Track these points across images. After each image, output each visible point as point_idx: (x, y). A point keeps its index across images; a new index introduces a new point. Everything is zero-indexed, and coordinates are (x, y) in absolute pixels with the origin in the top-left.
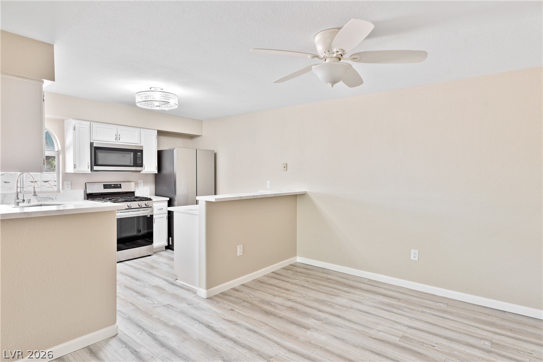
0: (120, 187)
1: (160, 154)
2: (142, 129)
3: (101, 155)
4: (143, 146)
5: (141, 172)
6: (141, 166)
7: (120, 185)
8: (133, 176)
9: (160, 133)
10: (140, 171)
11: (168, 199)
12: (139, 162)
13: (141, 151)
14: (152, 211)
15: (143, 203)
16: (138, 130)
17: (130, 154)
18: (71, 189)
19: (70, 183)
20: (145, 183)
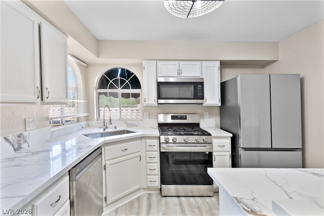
0: (186, 119)
1: (223, 86)
2: (203, 62)
3: (164, 89)
4: (203, 79)
5: (203, 105)
6: (202, 98)
7: (186, 116)
8: (197, 109)
9: (224, 65)
10: (202, 104)
11: (231, 135)
12: (200, 94)
13: (202, 84)
14: (212, 148)
15: (201, 138)
16: (198, 63)
17: (191, 87)
18: (149, 119)
19: (148, 113)
20: (211, 115)
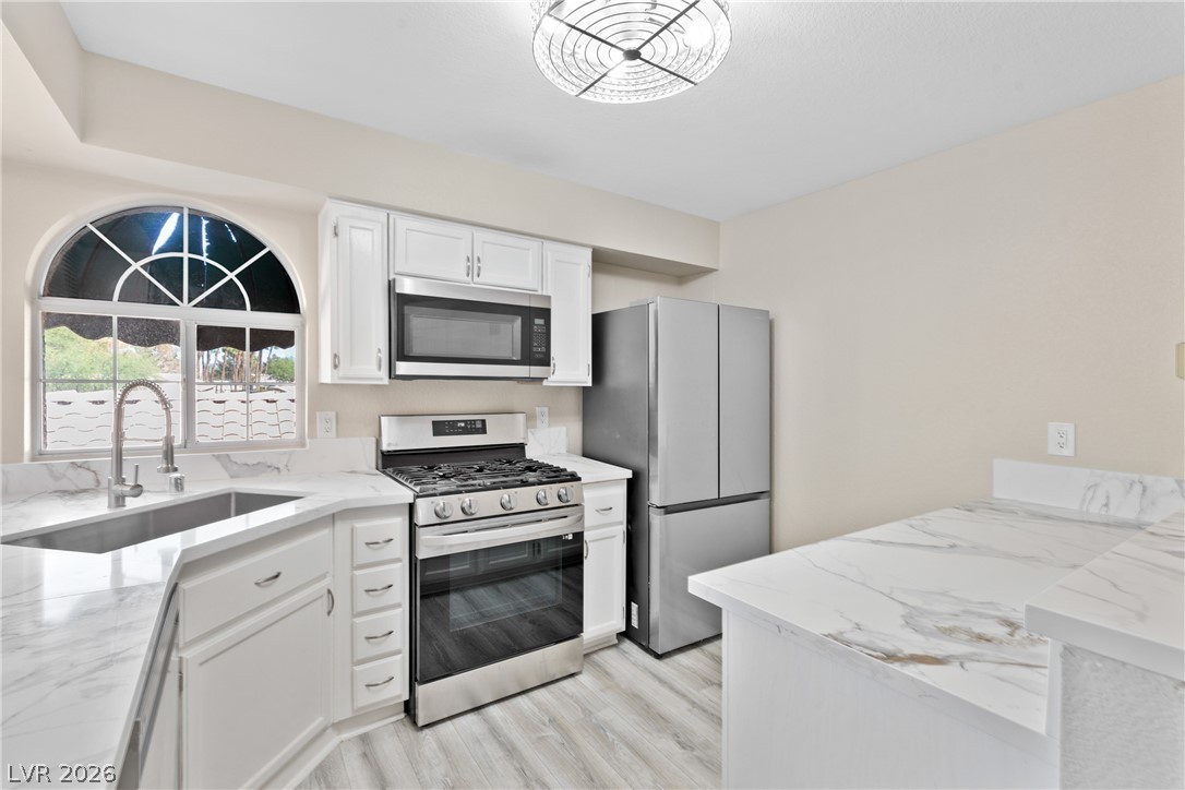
0: (483, 430)
1: (599, 323)
2: (547, 244)
3: (421, 326)
4: (548, 298)
5: (545, 383)
6: (545, 361)
7: (483, 421)
8: (520, 396)
9: (604, 262)
10: (541, 379)
11: (629, 474)
12: (539, 350)
13: (545, 313)
14: (581, 519)
15: (551, 492)
16: (534, 244)
17: (513, 321)
18: (338, 436)
19: (332, 415)
20: (555, 415)
